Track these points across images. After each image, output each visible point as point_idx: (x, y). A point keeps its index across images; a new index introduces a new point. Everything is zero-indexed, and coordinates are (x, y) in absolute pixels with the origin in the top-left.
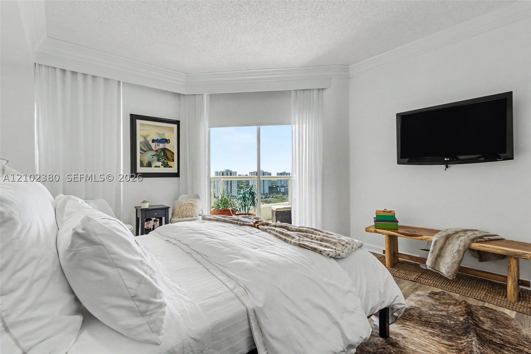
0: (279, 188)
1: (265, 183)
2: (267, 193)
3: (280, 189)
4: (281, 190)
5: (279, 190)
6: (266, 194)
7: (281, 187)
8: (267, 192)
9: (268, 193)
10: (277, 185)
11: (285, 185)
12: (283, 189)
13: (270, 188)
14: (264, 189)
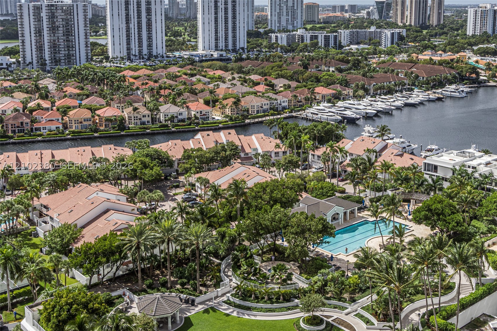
0: (273, 35)
1: (237, 22)
2: (243, 49)
3: (277, 37)
4: (279, 42)
5: (274, 41)
6: (241, 51)
7: (279, 31)
8: (242, 46)
9: (246, 47)
10: (269, 27)
11: (290, 27)
12: (284, 35)
13: (250, 34)
14: (234, 37)
